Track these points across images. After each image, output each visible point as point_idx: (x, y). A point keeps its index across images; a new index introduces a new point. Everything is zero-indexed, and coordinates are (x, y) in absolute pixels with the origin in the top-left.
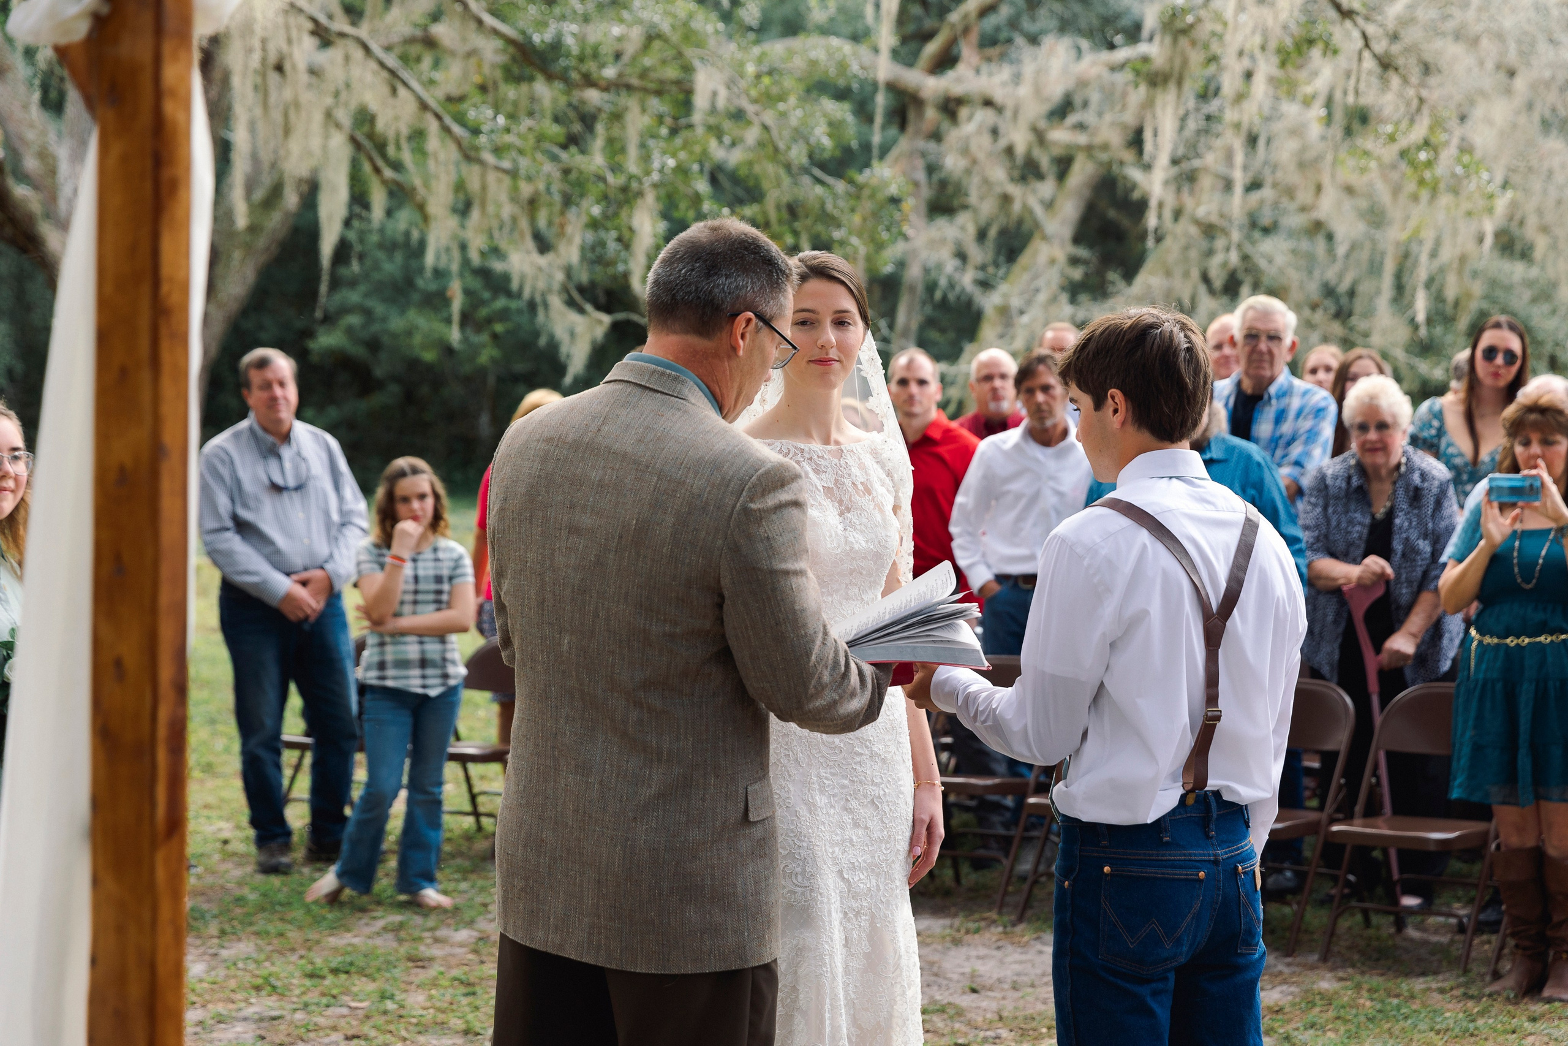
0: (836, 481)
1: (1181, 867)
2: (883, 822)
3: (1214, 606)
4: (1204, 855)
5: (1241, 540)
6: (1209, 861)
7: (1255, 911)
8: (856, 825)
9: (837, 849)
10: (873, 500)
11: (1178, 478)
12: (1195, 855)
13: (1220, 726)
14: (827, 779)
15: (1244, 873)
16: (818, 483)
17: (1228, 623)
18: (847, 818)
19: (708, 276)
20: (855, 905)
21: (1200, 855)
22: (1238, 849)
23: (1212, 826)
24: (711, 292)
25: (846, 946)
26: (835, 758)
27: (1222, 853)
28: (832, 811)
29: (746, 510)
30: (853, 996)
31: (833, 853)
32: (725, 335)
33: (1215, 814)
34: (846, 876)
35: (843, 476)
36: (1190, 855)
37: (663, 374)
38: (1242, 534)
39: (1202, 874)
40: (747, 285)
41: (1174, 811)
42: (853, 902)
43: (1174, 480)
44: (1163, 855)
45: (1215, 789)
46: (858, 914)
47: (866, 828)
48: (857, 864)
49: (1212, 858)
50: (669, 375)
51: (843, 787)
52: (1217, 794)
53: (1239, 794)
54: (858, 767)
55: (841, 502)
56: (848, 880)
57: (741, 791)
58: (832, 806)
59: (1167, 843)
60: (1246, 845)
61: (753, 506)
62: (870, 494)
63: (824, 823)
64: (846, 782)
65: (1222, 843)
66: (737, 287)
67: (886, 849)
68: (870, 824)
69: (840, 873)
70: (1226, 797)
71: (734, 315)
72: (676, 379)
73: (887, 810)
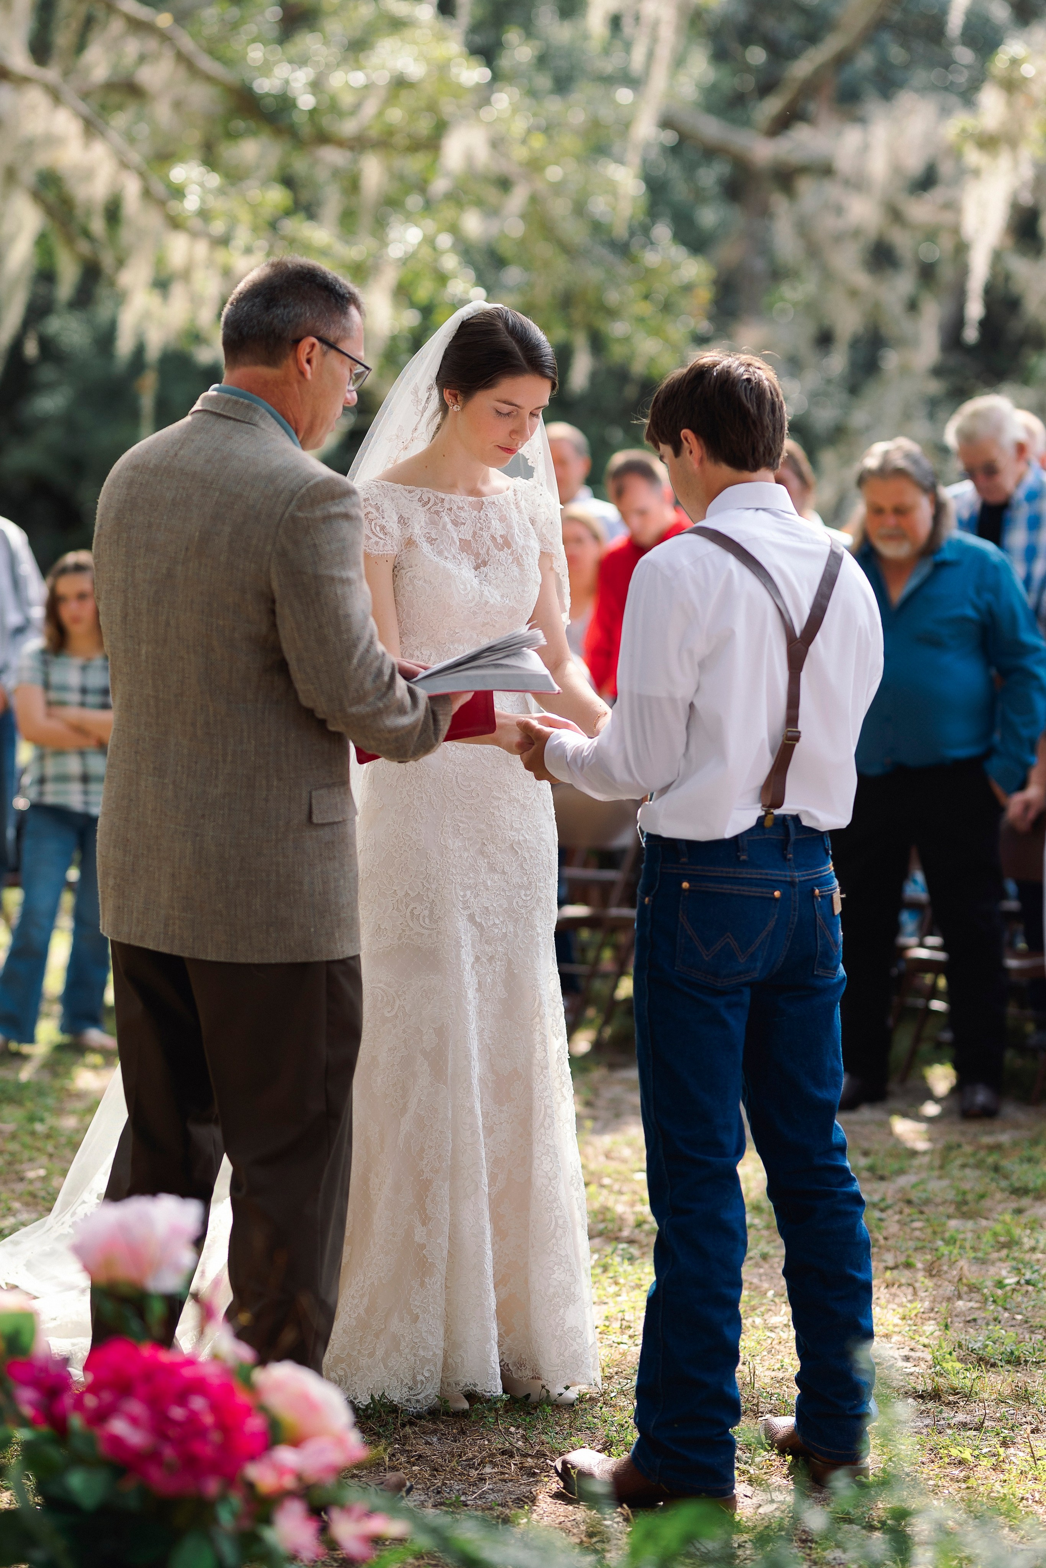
0: (475, 533)
1: (757, 885)
2: (522, 868)
3: (798, 633)
4: (781, 875)
5: (826, 571)
6: (786, 882)
7: (834, 934)
8: (492, 869)
9: (468, 893)
10: (512, 554)
11: (764, 509)
12: (772, 875)
13: (799, 747)
14: (461, 822)
15: (822, 897)
16: (455, 535)
17: (811, 648)
18: (482, 863)
19: (267, 308)
20: (488, 949)
21: (777, 875)
22: (816, 873)
23: (790, 848)
24: (271, 323)
25: (478, 990)
26: (471, 802)
27: (798, 876)
28: (466, 854)
29: (293, 518)
30: (488, 1042)
31: (464, 896)
32: (290, 362)
33: (793, 837)
34: (478, 920)
35: (481, 529)
36: (767, 874)
37: (236, 402)
38: (827, 565)
39: (777, 894)
40: (306, 313)
41: (751, 830)
42: (486, 947)
43: (760, 512)
44: (740, 873)
45: (794, 813)
46: (491, 959)
47: (504, 873)
48: (491, 908)
49: (788, 879)
50: (242, 403)
51: (480, 831)
52: (796, 819)
53: (817, 820)
54: (496, 813)
55: (477, 555)
56: (480, 924)
57: (305, 794)
58: (466, 850)
59: (744, 861)
60: (825, 871)
61: (300, 514)
62: (509, 548)
63: (456, 867)
64: (483, 826)
65: (799, 867)
66: (296, 315)
67: (526, 895)
68: (507, 868)
69: (471, 918)
70: (806, 822)
71: (297, 342)
72: (248, 407)
73: (527, 856)
